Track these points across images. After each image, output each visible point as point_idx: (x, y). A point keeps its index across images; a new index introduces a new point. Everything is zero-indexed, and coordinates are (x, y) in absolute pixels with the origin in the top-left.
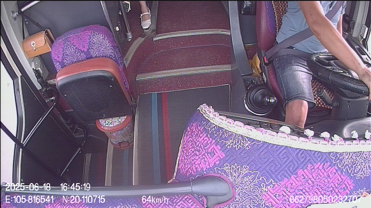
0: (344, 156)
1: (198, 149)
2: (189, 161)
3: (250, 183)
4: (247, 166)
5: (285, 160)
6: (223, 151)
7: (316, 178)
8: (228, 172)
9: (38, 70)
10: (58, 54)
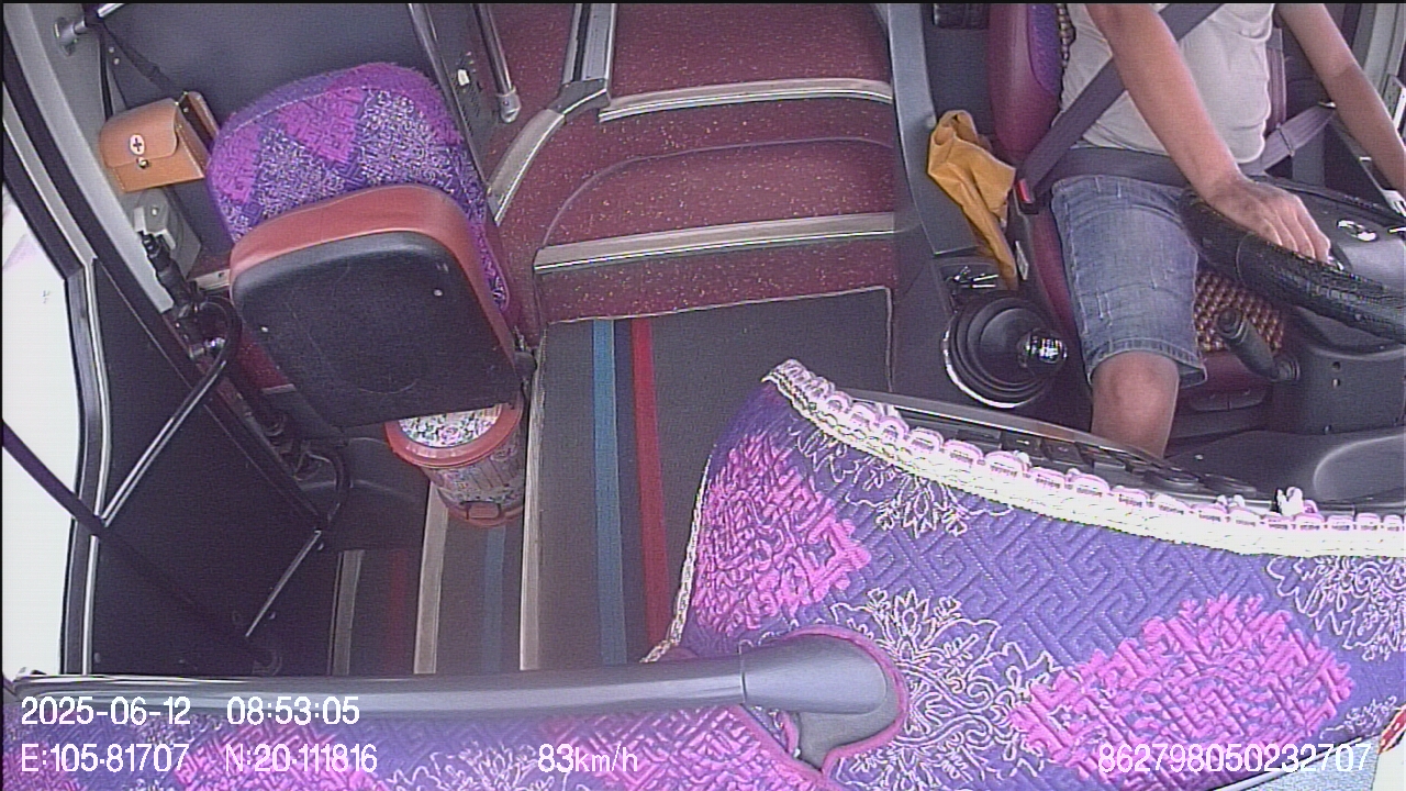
0: (1320, 573)
1: (771, 532)
2: (734, 578)
3: (963, 664)
4: (954, 601)
5: (1098, 579)
6: (863, 542)
7: (1211, 654)
8: (883, 622)
9: (161, 236)
10: (236, 174)
